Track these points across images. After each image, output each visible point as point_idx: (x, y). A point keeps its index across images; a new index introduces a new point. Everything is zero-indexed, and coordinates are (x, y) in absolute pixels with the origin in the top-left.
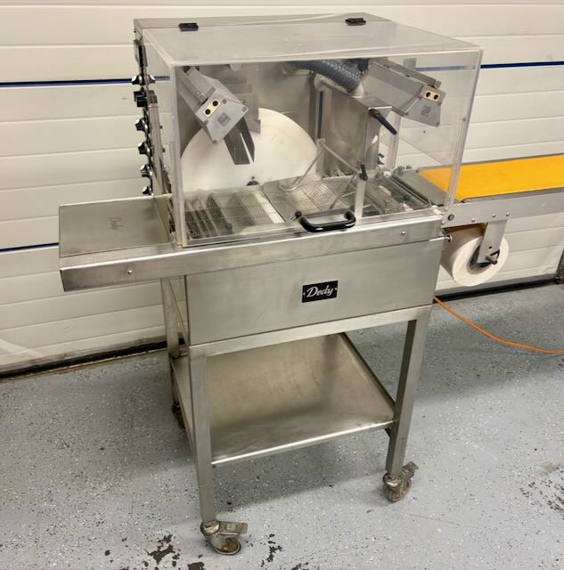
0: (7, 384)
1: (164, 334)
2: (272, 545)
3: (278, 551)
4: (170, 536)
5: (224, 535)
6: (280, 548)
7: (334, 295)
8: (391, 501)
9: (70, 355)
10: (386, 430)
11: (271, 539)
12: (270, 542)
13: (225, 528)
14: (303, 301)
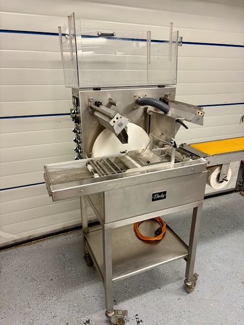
0: (3, 253)
1: (80, 222)
2: (137, 320)
3: (141, 323)
4: (89, 320)
5: (117, 317)
6: (141, 321)
7: (165, 197)
8: (188, 293)
9: (33, 236)
10: (184, 258)
11: (137, 317)
12: (136, 318)
13: (117, 313)
14: (152, 201)
